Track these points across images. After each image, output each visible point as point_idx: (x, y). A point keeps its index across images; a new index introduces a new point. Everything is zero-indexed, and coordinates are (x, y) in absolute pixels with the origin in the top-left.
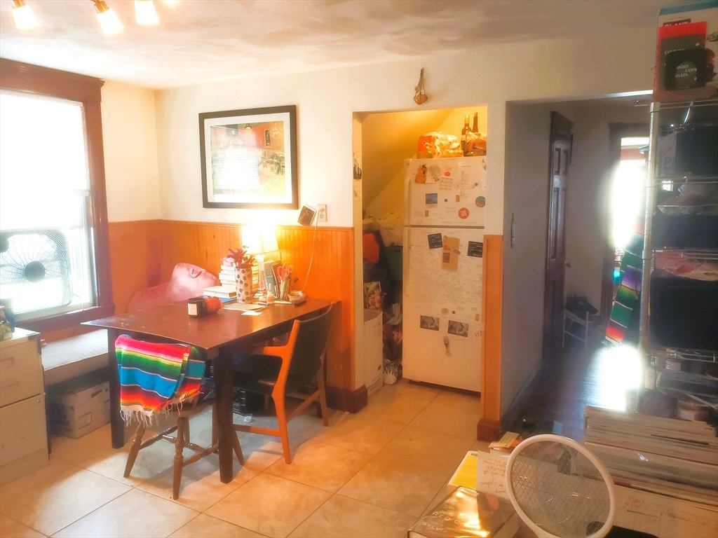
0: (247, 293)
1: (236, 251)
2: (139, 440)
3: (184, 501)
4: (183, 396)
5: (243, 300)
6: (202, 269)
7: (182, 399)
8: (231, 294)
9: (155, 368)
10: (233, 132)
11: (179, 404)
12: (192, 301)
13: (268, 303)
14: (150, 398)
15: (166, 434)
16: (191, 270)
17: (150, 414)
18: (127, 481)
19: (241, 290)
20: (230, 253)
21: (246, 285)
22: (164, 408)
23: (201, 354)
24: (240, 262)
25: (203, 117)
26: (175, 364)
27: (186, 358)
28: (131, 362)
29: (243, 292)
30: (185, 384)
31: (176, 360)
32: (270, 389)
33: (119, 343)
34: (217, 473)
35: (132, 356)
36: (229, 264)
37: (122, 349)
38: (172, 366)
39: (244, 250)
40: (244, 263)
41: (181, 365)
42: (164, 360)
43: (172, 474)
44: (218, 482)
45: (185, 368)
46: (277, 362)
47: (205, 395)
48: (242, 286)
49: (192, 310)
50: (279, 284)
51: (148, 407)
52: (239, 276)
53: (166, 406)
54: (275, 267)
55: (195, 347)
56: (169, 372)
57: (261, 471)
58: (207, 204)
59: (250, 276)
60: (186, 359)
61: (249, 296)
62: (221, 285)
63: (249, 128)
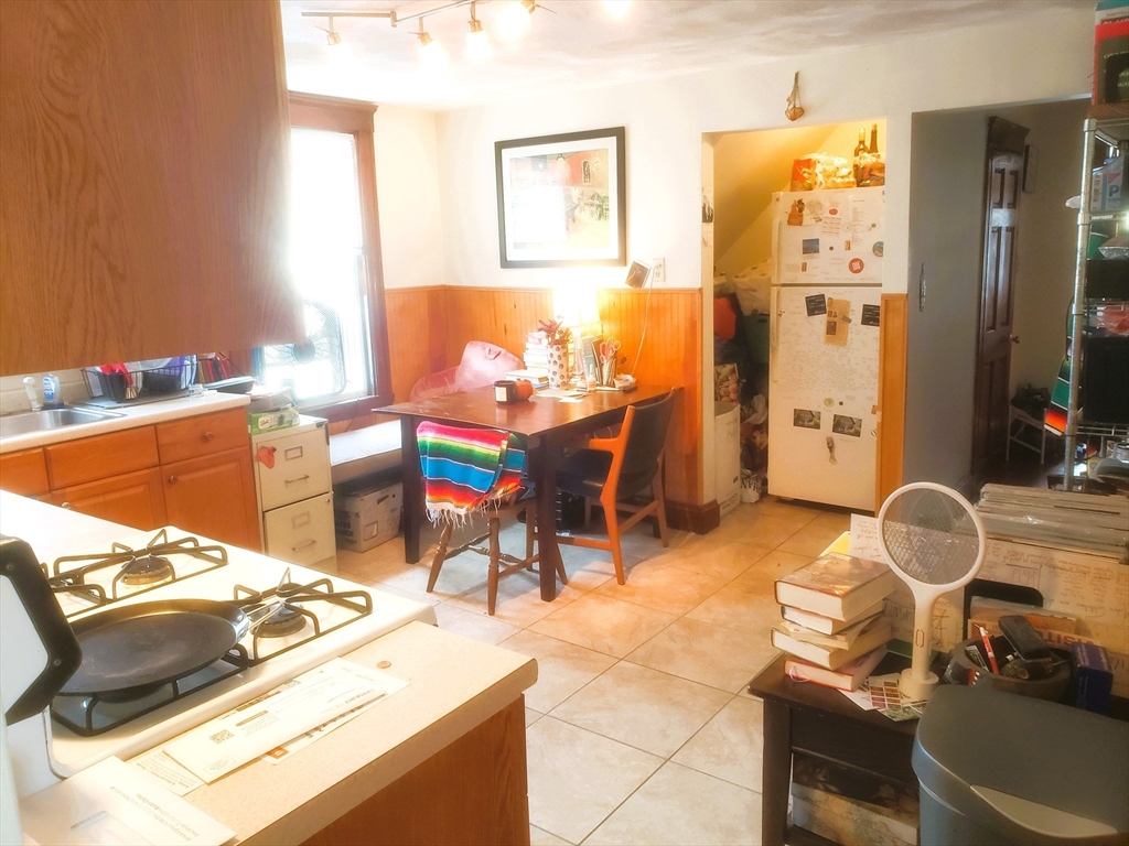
0: (562, 376)
1: (548, 323)
2: (444, 549)
3: (500, 617)
4: (501, 491)
5: (558, 386)
6: (500, 349)
7: (499, 494)
8: (540, 379)
9: (468, 458)
10: (541, 166)
11: (497, 501)
12: (500, 384)
13: (589, 389)
14: (462, 494)
15: (474, 544)
16: (487, 349)
17: (462, 512)
18: (430, 595)
19: (555, 373)
20: (540, 326)
21: (561, 366)
22: (480, 504)
23: (521, 441)
24: (553, 336)
25: (500, 146)
26: (492, 453)
27: (504, 444)
28: (439, 451)
29: (558, 376)
30: (503, 477)
31: (494, 447)
32: (598, 492)
33: (421, 431)
34: (538, 591)
35: (441, 444)
36: (537, 341)
37: (427, 437)
38: (488, 455)
39: (558, 322)
40: (558, 338)
41: (498, 454)
42: (480, 448)
43: (487, 589)
44: (539, 600)
45: (504, 458)
46: (606, 457)
47: (524, 491)
48: (556, 368)
49: (501, 395)
50: (601, 365)
51: (459, 504)
52: (552, 355)
53: (483, 501)
54: (597, 344)
55: (514, 433)
56: (485, 462)
57: (588, 591)
58: (506, 263)
59: (566, 355)
60: (504, 447)
61: (565, 380)
62: (526, 368)
63: (561, 159)
